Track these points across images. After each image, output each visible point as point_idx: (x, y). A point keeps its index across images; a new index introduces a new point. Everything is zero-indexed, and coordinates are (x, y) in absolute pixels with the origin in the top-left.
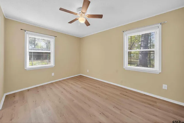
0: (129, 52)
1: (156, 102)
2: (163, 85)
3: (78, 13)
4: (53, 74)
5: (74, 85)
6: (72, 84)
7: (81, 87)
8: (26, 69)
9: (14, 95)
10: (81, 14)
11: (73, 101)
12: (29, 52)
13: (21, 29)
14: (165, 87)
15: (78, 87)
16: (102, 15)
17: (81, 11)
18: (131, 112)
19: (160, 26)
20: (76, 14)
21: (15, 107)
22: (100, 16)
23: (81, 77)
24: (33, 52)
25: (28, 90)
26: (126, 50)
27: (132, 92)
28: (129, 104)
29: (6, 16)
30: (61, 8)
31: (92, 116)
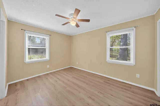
0: (110, 49)
1: (131, 88)
2: (137, 74)
3: (70, 18)
4: (48, 66)
5: (66, 75)
6: (64, 74)
7: (72, 76)
8: (25, 63)
9: (16, 84)
10: (73, 18)
11: (66, 88)
12: (28, 48)
13: (22, 29)
14: (138, 76)
15: (69, 77)
16: (89, 20)
17: (72, 17)
18: (112, 95)
19: (134, 29)
20: (68, 19)
21: (18, 94)
22: (88, 21)
23: (71, 68)
24: (31, 48)
25: (27, 80)
26: (109, 47)
27: (112, 80)
28: (110, 89)
29: (9, 19)
30: (56, 14)
31: (81, 99)
